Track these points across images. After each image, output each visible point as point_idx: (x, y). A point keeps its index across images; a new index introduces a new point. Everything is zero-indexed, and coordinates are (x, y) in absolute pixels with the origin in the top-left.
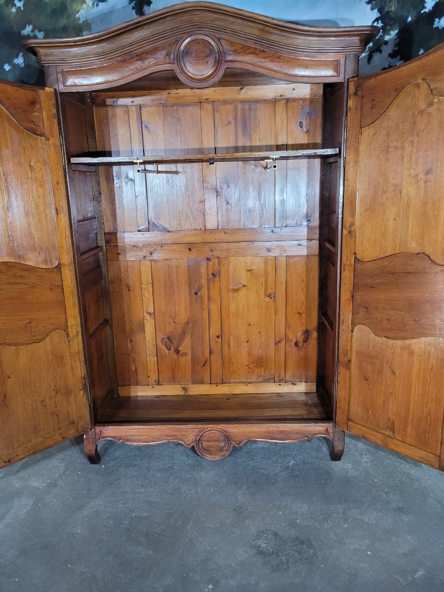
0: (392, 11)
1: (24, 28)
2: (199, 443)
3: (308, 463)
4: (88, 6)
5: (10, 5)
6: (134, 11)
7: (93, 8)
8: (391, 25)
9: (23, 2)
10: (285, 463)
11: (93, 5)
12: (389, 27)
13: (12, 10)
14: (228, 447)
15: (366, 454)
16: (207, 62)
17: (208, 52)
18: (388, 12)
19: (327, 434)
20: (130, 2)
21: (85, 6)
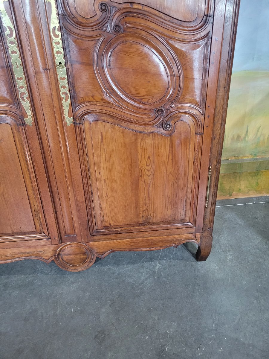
2: (58, 257)
3: (174, 265)
10: (152, 267)
14: (91, 258)
15: (229, 251)
19: (195, 239)
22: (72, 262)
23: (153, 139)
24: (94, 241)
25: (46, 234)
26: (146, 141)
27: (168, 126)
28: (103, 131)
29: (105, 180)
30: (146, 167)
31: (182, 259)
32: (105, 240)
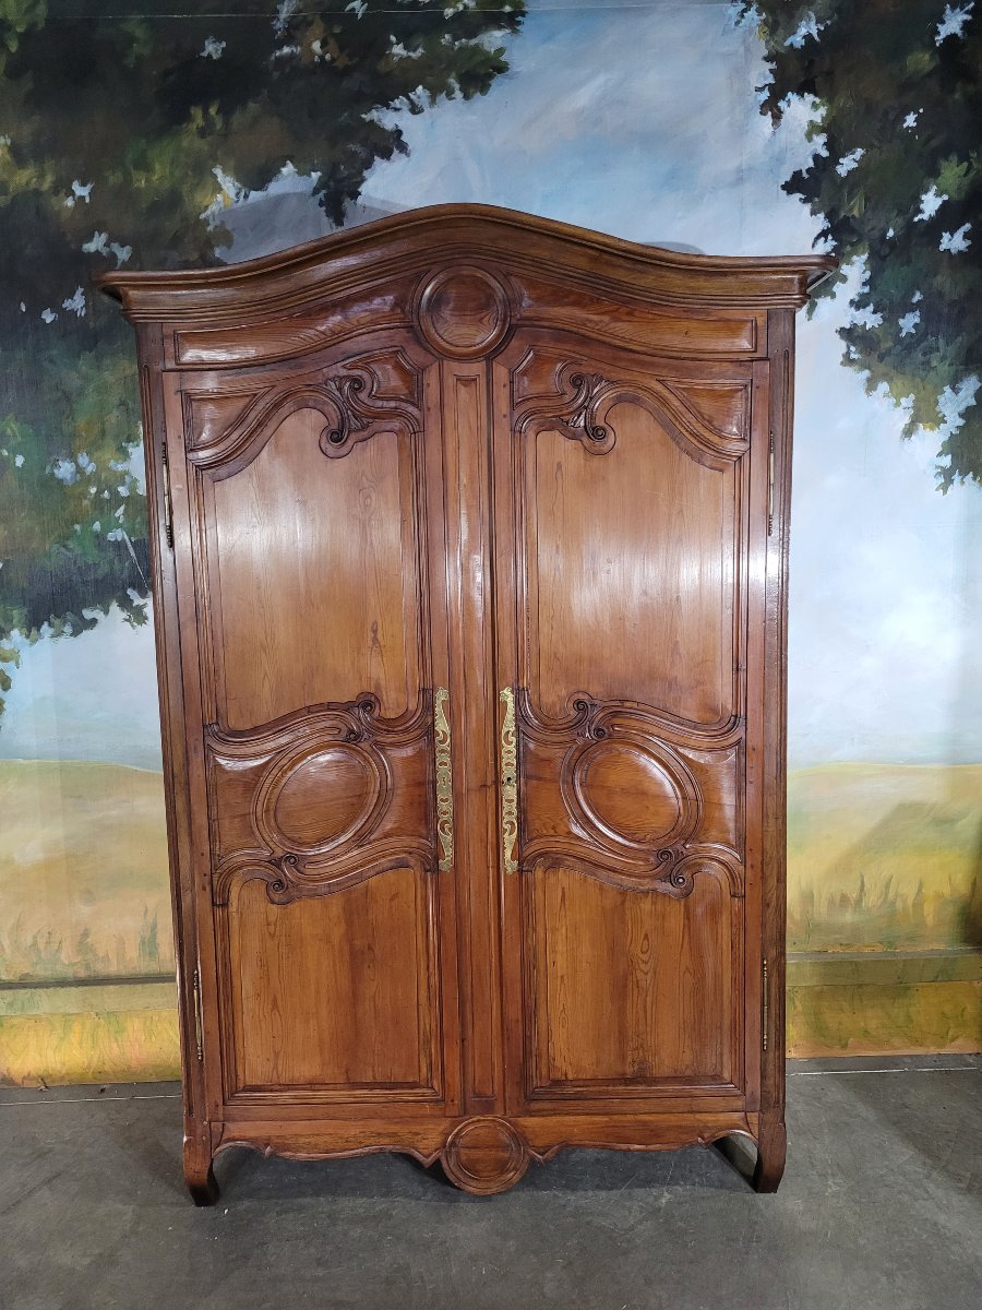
0: (853, 216)
1: (90, 238)
2: (450, 1152)
3: (703, 1198)
4: (226, 197)
5: (62, 195)
6: (324, 208)
7: (237, 201)
8: (852, 245)
9: (89, 187)
10: (651, 1199)
11: (237, 194)
12: (848, 248)
13: (65, 202)
14: (518, 1161)
15: (833, 1175)
16: (481, 320)
17: (483, 301)
18: (847, 218)
19: (746, 1128)
20: (316, 191)
21: (219, 197)
22: (479, 1167)
23: (654, 903)
24: (531, 1114)
25: (436, 1089)
26: (642, 905)
27: (681, 880)
28: (566, 886)
29: (562, 977)
30: (640, 955)
31: (722, 1185)
32: (554, 1112)
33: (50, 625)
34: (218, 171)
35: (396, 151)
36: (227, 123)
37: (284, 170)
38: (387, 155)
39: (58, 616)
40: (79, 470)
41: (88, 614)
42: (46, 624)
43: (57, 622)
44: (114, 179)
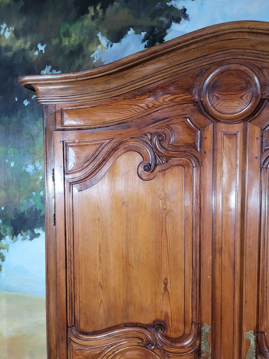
1: (44, 68)
4: (102, 47)
5: (34, 50)
7: (107, 48)
9: (45, 46)
11: (107, 45)
13: (35, 53)
16: (241, 97)
17: (244, 85)
20: (144, 41)
21: (99, 47)
33: (21, 235)
34: (99, 35)
35: (183, 19)
36: (104, 12)
37: (129, 32)
38: (178, 21)
39: (24, 231)
40: (36, 169)
41: (36, 231)
42: (20, 234)
43: (24, 234)
44: (55, 42)
